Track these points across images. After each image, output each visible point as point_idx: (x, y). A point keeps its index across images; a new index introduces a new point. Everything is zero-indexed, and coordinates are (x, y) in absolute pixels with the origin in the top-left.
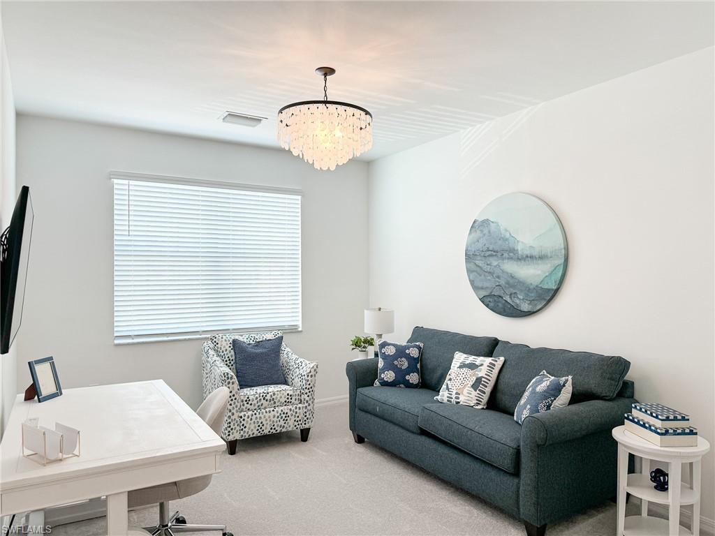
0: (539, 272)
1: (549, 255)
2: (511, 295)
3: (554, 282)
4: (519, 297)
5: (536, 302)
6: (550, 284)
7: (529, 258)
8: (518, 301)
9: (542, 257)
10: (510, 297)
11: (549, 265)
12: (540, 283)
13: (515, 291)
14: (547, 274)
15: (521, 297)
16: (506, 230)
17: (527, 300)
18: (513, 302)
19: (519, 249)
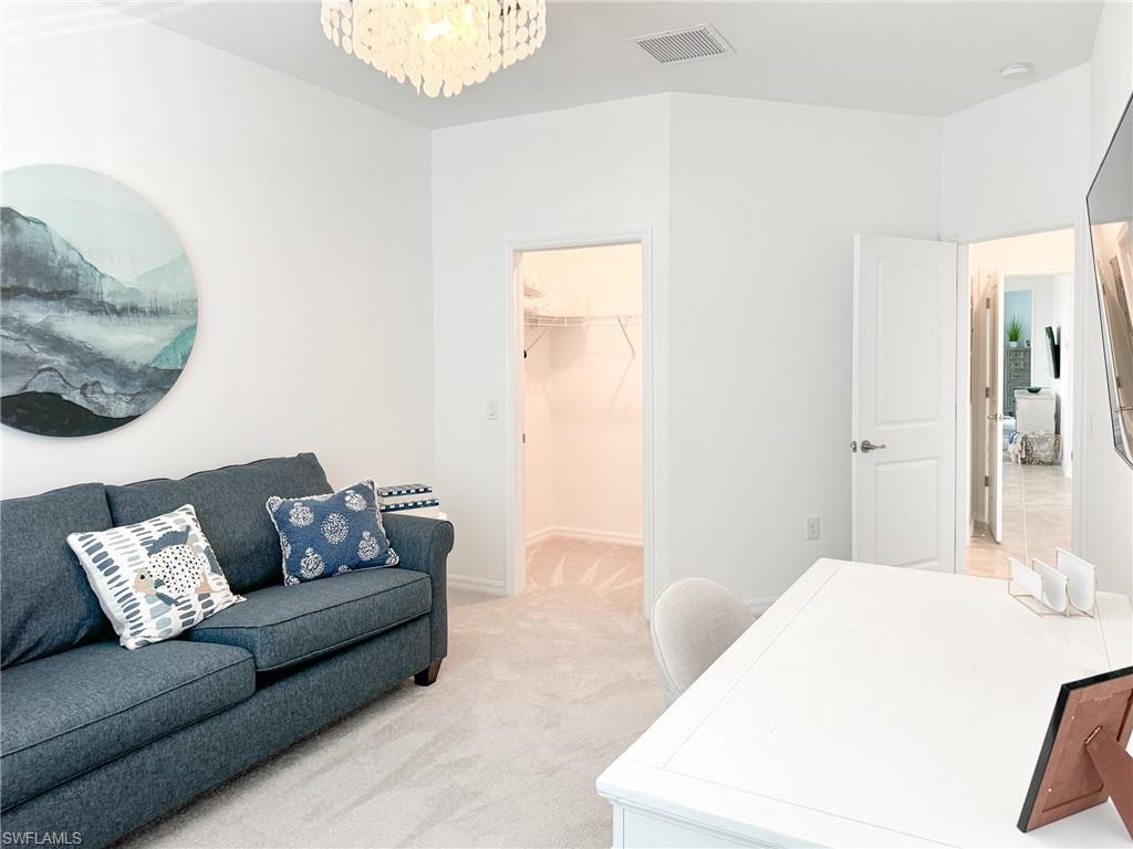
0: (152, 340)
1: (171, 308)
2: (85, 387)
3: (180, 356)
4: (106, 389)
5: (143, 397)
6: (171, 361)
7: (128, 311)
8: (102, 400)
9: (156, 312)
10: (83, 394)
11: (171, 327)
12: (154, 361)
13: (95, 379)
14: (168, 343)
15: (112, 391)
16: (68, 245)
17: (125, 395)
18: (89, 402)
19: (106, 292)
